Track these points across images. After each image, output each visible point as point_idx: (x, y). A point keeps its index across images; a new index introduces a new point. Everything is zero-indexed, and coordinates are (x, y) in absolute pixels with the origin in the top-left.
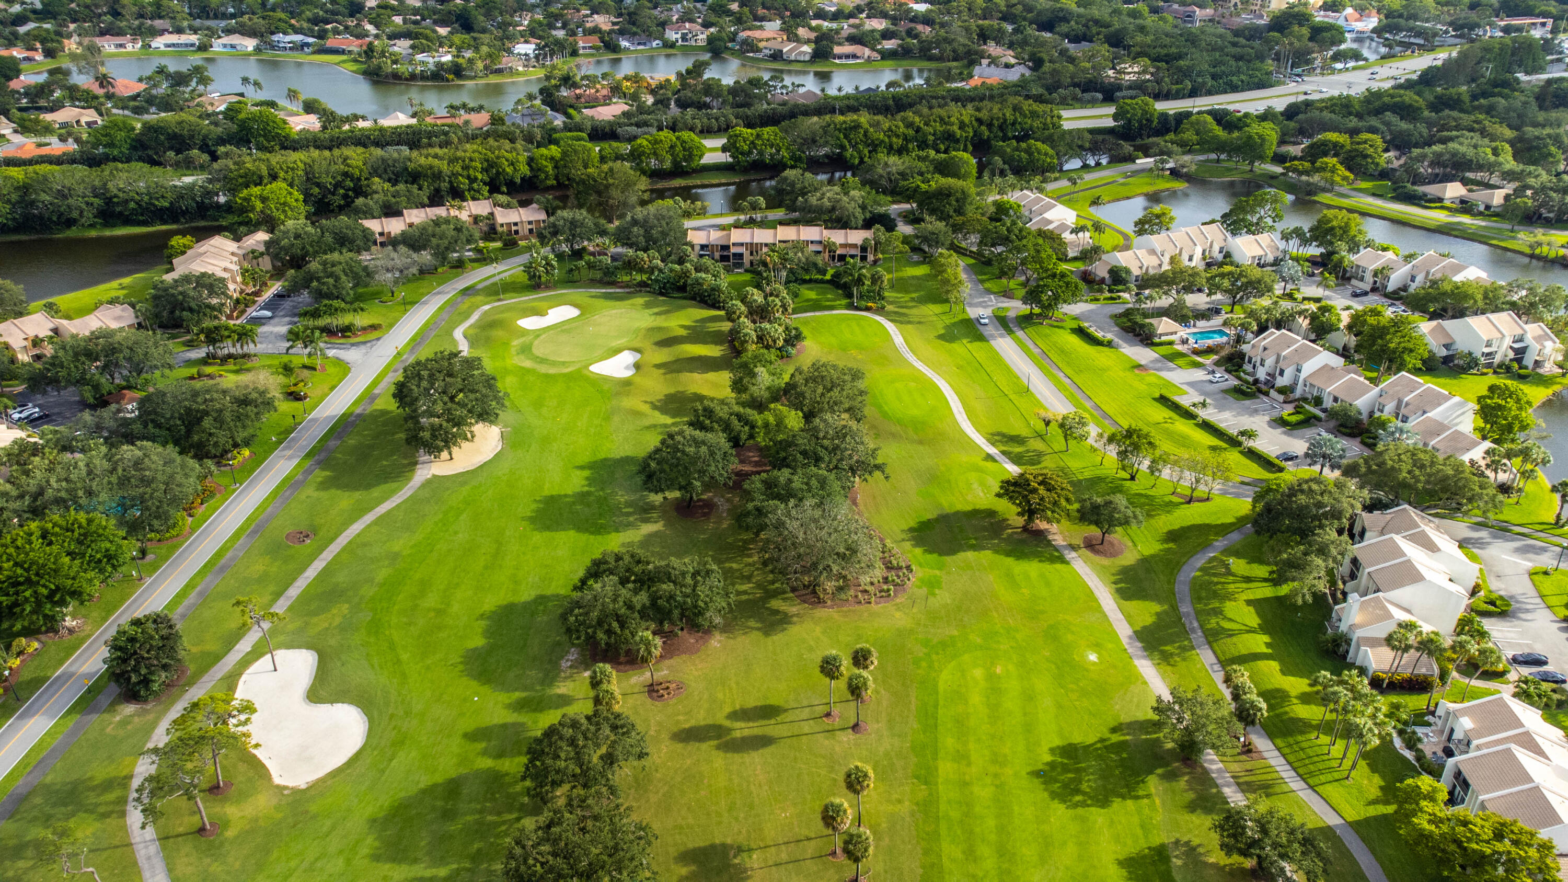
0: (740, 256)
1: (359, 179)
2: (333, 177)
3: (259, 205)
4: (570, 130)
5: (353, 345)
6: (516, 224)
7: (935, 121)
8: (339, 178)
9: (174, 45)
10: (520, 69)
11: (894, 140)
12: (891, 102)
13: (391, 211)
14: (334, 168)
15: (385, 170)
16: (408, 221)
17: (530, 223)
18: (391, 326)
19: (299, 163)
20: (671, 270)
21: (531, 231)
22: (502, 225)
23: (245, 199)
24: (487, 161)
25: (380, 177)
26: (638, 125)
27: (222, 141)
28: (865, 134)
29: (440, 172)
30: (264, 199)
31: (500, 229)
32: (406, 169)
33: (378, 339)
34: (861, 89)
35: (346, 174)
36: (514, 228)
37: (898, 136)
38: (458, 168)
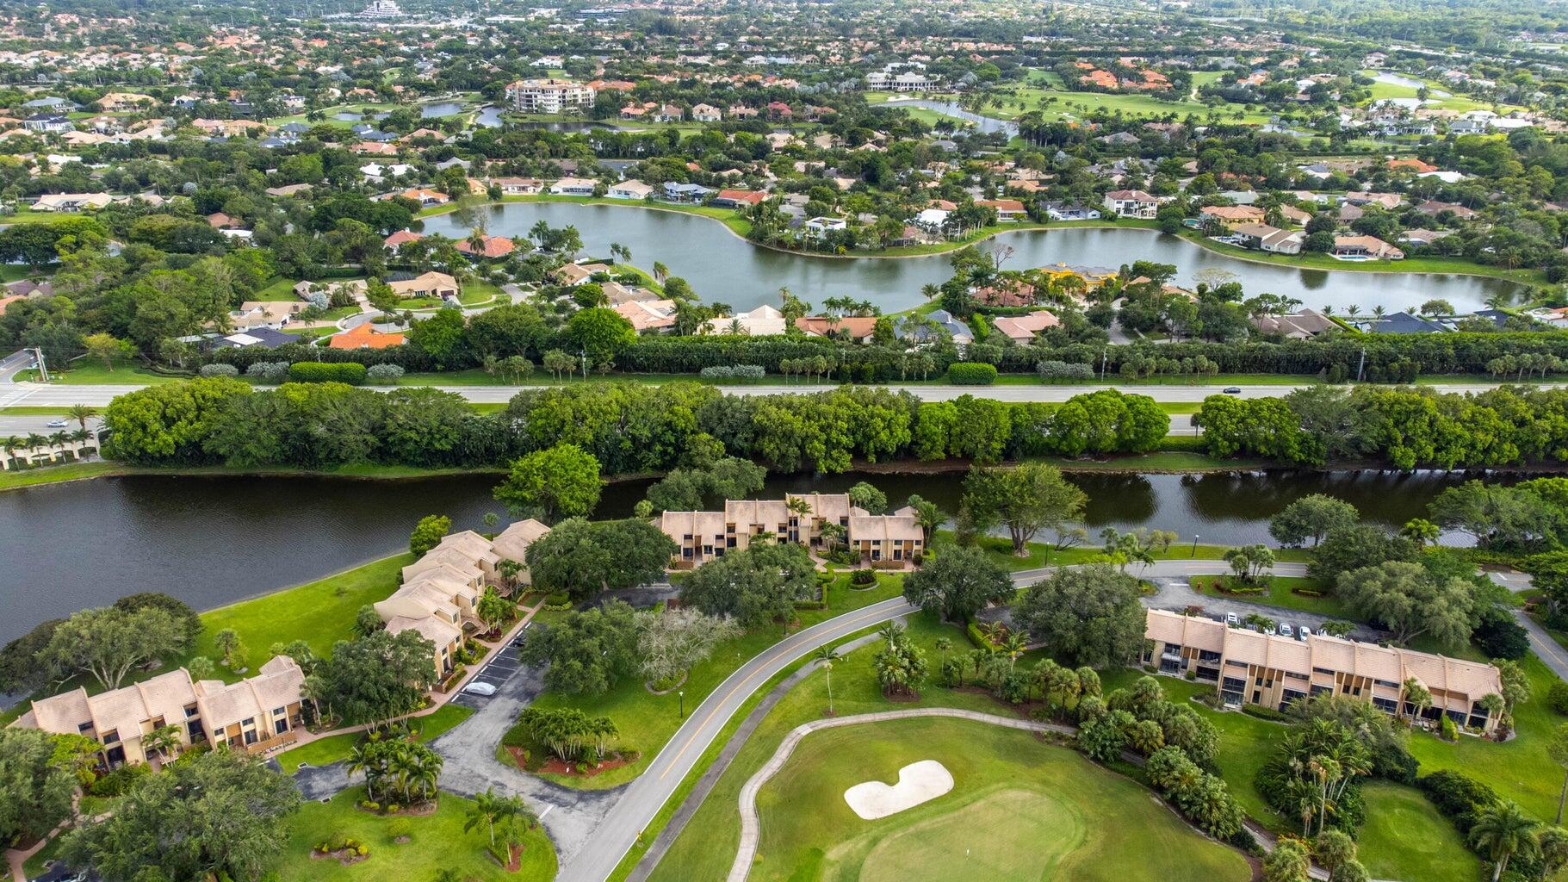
0: (1240, 684)
1: (684, 432)
2: (652, 429)
3: (540, 482)
4: (974, 360)
5: (583, 796)
6: (877, 542)
7: (1555, 411)
8: (659, 430)
9: (572, 190)
10: (924, 242)
11: (1481, 436)
12: (1451, 351)
13: (712, 500)
14: (654, 415)
15: (720, 420)
16: (727, 521)
17: (897, 542)
18: (651, 754)
19: (614, 405)
20: (1120, 723)
21: (897, 554)
22: (857, 542)
23: (523, 471)
24: (855, 418)
25: (711, 432)
26: (1067, 359)
27: (553, 343)
28: (1431, 424)
29: (792, 432)
30: (547, 472)
31: (852, 547)
32: (750, 421)
33: (623, 788)
34: (1388, 312)
35: (669, 424)
36: (873, 547)
37: (1486, 431)
38: (815, 429)
